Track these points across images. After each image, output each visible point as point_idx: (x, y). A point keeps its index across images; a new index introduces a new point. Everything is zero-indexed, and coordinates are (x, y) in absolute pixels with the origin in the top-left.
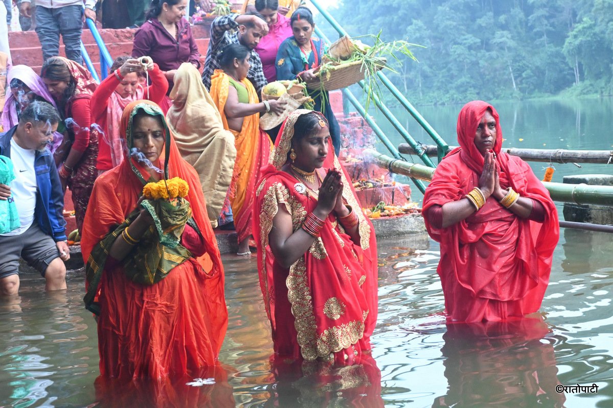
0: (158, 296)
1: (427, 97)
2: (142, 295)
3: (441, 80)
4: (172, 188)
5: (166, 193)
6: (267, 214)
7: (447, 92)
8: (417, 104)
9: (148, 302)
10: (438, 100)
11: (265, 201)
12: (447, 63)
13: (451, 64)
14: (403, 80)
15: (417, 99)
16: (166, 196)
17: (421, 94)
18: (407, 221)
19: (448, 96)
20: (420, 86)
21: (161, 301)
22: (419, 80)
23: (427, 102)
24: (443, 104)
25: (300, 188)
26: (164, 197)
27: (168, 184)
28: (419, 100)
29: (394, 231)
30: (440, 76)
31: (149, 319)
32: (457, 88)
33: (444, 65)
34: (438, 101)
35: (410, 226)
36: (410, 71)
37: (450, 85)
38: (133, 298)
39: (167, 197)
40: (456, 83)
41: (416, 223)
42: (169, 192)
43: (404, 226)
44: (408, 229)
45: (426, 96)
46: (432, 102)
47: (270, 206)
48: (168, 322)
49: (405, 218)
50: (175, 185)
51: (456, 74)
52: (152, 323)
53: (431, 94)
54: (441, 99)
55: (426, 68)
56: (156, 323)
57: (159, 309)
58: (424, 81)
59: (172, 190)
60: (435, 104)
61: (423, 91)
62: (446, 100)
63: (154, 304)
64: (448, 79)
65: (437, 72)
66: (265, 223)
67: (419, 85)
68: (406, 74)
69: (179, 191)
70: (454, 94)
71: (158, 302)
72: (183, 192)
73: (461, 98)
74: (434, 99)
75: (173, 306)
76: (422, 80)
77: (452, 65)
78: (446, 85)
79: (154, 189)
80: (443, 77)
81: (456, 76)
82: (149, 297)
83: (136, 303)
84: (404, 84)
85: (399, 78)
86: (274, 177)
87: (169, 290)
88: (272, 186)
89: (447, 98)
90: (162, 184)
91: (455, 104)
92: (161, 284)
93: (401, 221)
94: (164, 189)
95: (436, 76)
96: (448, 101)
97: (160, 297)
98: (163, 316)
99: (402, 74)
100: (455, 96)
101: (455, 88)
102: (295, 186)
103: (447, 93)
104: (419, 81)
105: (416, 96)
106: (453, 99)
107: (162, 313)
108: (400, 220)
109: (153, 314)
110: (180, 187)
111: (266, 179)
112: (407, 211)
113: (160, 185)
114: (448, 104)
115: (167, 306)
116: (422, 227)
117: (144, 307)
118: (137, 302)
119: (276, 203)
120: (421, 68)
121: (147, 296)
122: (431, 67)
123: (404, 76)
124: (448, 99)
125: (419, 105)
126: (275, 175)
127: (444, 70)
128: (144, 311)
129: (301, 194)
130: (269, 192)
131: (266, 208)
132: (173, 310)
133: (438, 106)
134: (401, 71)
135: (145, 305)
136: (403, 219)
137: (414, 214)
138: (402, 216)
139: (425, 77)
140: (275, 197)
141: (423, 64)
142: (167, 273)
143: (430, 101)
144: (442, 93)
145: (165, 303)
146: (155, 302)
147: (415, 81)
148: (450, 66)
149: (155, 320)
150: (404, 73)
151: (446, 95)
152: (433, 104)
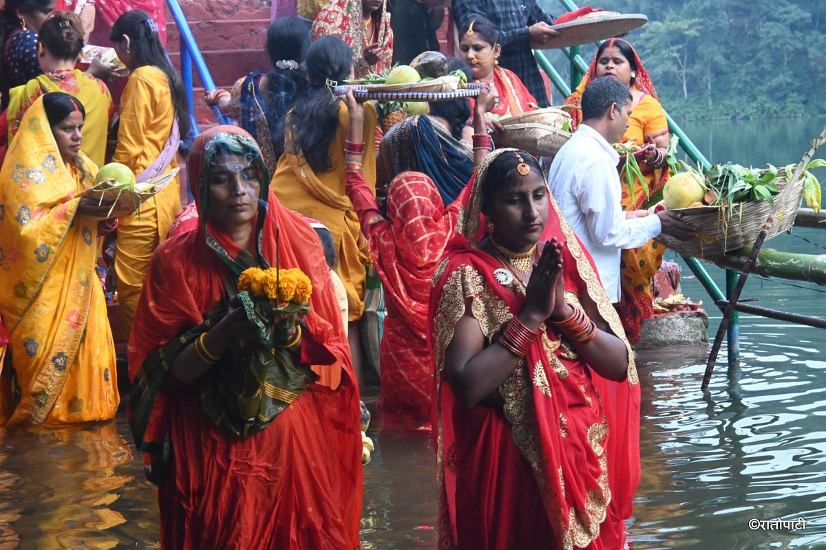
0: (254, 453)
1: (721, 106)
2: (227, 451)
3: (743, 79)
4: (285, 286)
5: (274, 291)
6: (446, 316)
7: (754, 98)
8: (702, 117)
9: (236, 462)
10: (737, 111)
11: (444, 295)
12: (754, 52)
13: (763, 52)
14: (682, 78)
15: (703, 108)
16: (273, 295)
17: (711, 102)
18: (673, 323)
19: (754, 104)
20: (709, 87)
21: (259, 462)
22: (708, 77)
23: (720, 116)
24: (746, 118)
25: (504, 276)
26: (270, 297)
27: (280, 278)
28: (707, 111)
29: (650, 340)
30: (743, 72)
31: (237, 491)
32: (771, 93)
33: (750, 55)
34: (739, 114)
35: (676, 332)
36: (693, 62)
37: (760, 87)
38: (213, 454)
39: (274, 297)
40: (769, 84)
41: (688, 327)
42: (279, 290)
43: (667, 331)
44: (673, 336)
45: (719, 104)
46: (728, 114)
47: (452, 303)
48: (269, 496)
49: (670, 319)
50: (292, 282)
51: (770, 69)
52: (242, 497)
53: (727, 102)
54: (743, 110)
55: (719, 58)
56: (248, 497)
57: (254, 474)
58: (715, 79)
59: (286, 289)
60: (734, 118)
61: (713, 95)
62: (751, 111)
63: (247, 467)
64: (756, 77)
65: (738, 65)
66: (441, 331)
67: (707, 87)
68: (687, 67)
69: (296, 292)
70: (765, 102)
71: (254, 463)
72: (302, 295)
73: (776, 108)
74: (732, 111)
75: (277, 470)
76: (712, 78)
77: (763, 55)
78: (752, 87)
79: (258, 279)
80: (747, 73)
81: (769, 73)
82: (239, 454)
83: (217, 463)
84: (682, 85)
85: (675, 73)
86: (462, 255)
87: (271, 444)
88: (457, 270)
89: (753, 108)
90: (271, 276)
91: (765, 118)
92: (259, 435)
93: (663, 324)
94: (272, 283)
95: (735, 71)
96: (754, 113)
97: (257, 455)
98: (260, 484)
99: (680, 68)
100: (767, 105)
101: (767, 92)
102: (495, 273)
103: (753, 101)
104: (707, 80)
105: (702, 104)
106: (763, 111)
107: (260, 480)
108: (660, 322)
109: (243, 482)
110: (298, 287)
111: (449, 259)
112: (672, 307)
113: (268, 276)
114: (754, 119)
115: (266, 468)
116: (697, 335)
117: (230, 470)
118: (220, 461)
119: (462, 299)
120: (712, 58)
121: (237, 453)
122: (727, 57)
123: (684, 71)
124: (755, 110)
125: (707, 119)
126: (464, 253)
127: (750, 63)
128: (231, 478)
129: (505, 286)
130: (451, 281)
131: (445, 305)
132: (276, 476)
133: (738, 121)
134: (679, 64)
135: (232, 467)
136: (665, 320)
137: (684, 311)
138: (662, 315)
139: (718, 72)
140: (460, 288)
141: (715, 51)
142: (268, 422)
143: (726, 112)
144: (745, 101)
145: (265, 464)
146: (249, 462)
147: (701, 79)
148: (759, 55)
149: (248, 491)
150: (684, 67)
151: (752, 104)
152: (729, 117)
